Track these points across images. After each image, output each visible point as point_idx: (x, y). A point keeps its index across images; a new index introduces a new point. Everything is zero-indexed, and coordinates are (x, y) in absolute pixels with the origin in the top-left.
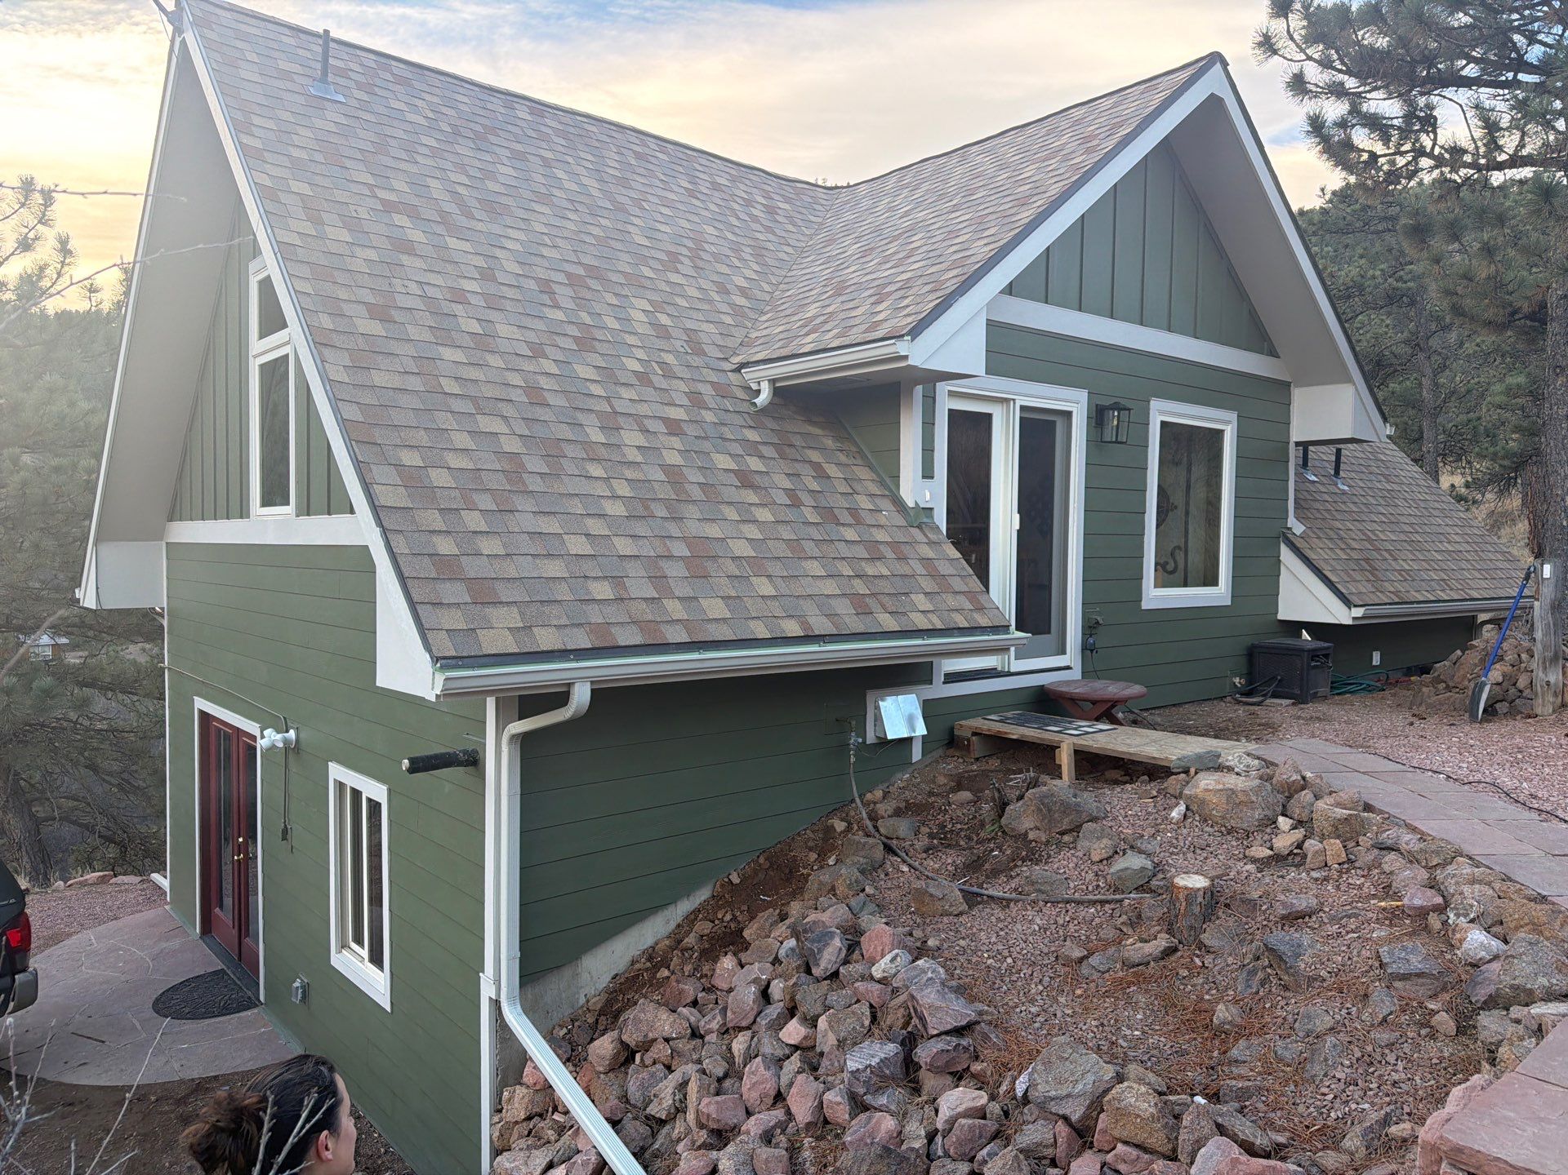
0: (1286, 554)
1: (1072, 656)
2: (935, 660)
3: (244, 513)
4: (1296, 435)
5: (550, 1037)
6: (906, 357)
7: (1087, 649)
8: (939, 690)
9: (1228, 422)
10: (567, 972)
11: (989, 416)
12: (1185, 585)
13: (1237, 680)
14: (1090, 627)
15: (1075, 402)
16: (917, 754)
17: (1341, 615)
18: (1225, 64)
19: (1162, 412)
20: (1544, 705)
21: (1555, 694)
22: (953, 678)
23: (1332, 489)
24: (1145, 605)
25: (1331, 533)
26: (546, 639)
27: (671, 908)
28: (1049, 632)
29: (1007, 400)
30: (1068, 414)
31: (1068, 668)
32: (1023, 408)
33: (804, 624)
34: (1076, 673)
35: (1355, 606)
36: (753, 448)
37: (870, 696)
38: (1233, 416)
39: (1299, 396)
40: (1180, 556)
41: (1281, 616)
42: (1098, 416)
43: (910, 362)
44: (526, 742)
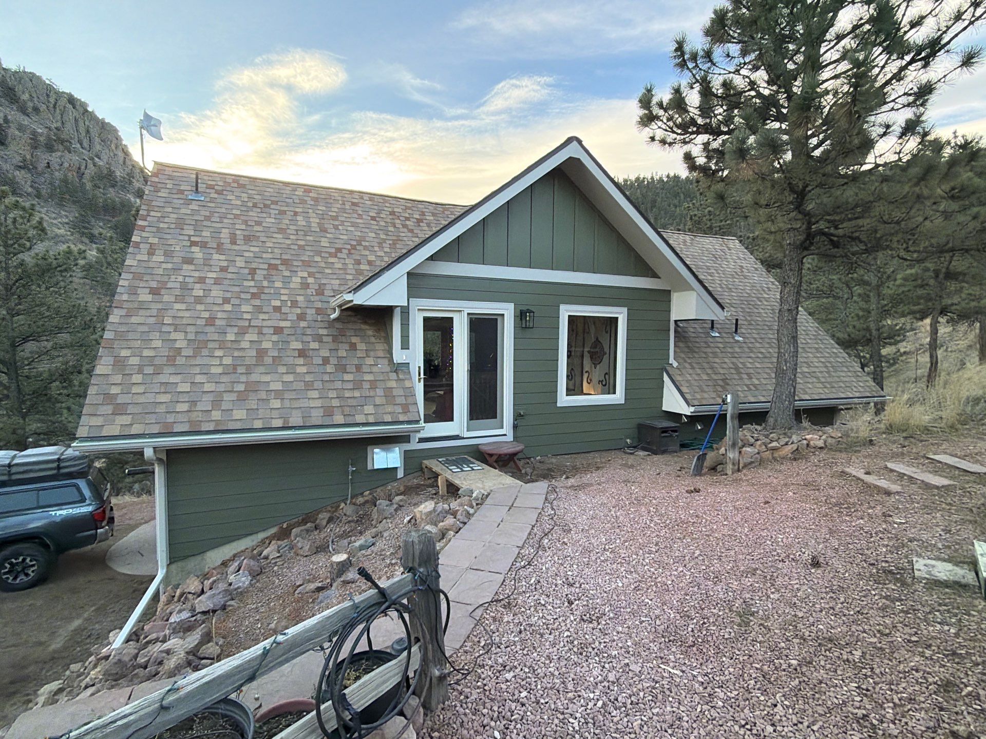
0: (666, 378)
1: (507, 429)
4: (674, 316)
6: (352, 301)
7: (515, 427)
8: (414, 445)
9: (620, 313)
11: (452, 319)
13: (628, 441)
14: (517, 416)
15: (507, 311)
16: (400, 474)
17: (686, 410)
22: (422, 440)
23: (732, 340)
24: (559, 405)
25: (706, 365)
28: (496, 418)
29: (461, 311)
30: (503, 315)
31: (505, 435)
32: (469, 314)
34: (510, 438)
35: (693, 406)
37: (369, 448)
38: (625, 310)
39: (675, 297)
41: (664, 409)
42: (521, 316)
43: (355, 302)
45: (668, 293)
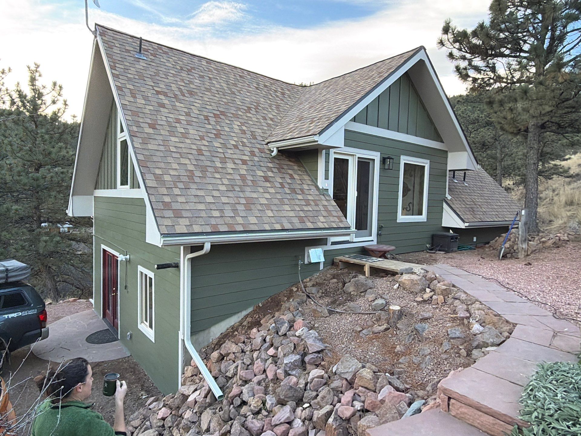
0: (445, 206)
1: (374, 237)
2: (328, 238)
3: (115, 188)
4: (449, 168)
5: (200, 352)
6: (317, 141)
7: (379, 235)
8: (329, 247)
9: (426, 163)
10: (207, 331)
11: (347, 160)
12: (413, 215)
13: (428, 245)
14: (380, 228)
15: (376, 156)
16: (321, 267)
17: (462, 225)
18: (425, 50)
19: (404, 160)
20: (521, 255)
21: (525, 251)
22: (334, 243)
23: (463, 185)
24: (398, 221)
25: (461, 199)
26: (197, 229)
27: (240, 313)
28: (367, 229)
29: (354, 155)
30: (374, 160)
31: (372, 241)
32: (359, 158)
33: (282, 225)
34: (375, 243)
35: (466, 222)
36: (270, 169)
37: (306, 248)
38: (429, 161)
39: (450, 155)
40: (411, 205)
41: (443, 225)
42: (383, 161)
43: (319, 143)
44: (192, 260)
45: (447, 152)
